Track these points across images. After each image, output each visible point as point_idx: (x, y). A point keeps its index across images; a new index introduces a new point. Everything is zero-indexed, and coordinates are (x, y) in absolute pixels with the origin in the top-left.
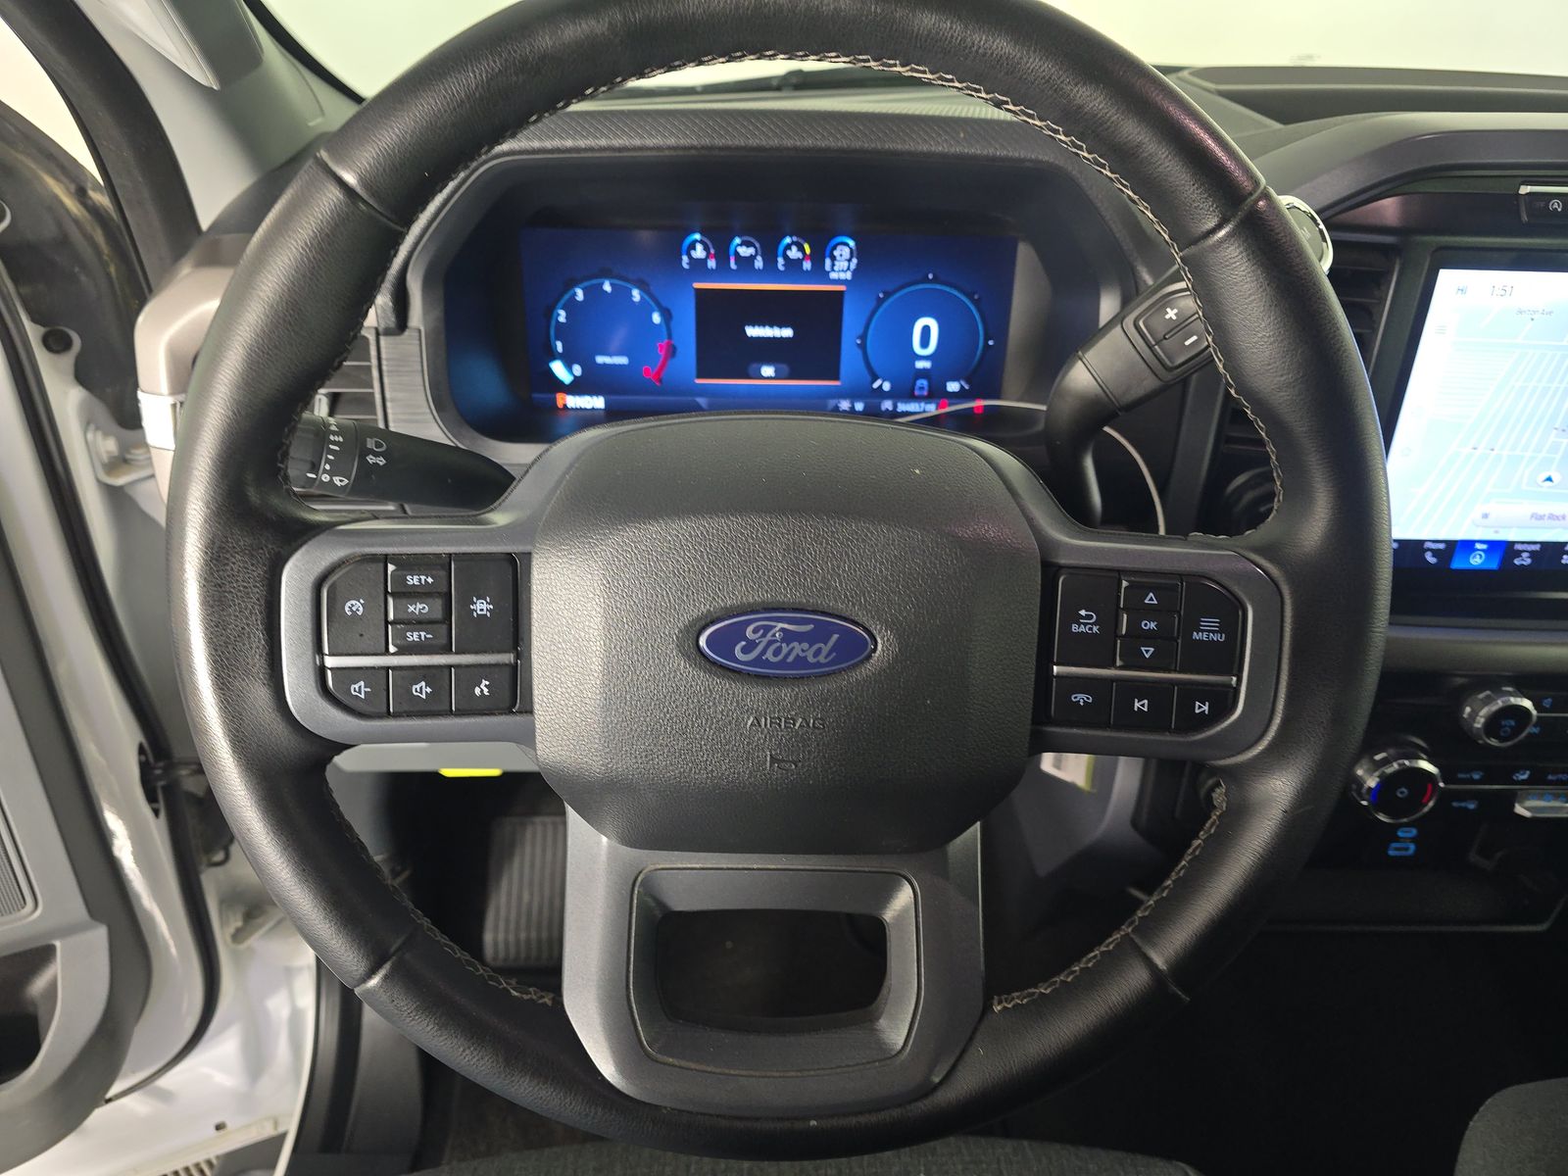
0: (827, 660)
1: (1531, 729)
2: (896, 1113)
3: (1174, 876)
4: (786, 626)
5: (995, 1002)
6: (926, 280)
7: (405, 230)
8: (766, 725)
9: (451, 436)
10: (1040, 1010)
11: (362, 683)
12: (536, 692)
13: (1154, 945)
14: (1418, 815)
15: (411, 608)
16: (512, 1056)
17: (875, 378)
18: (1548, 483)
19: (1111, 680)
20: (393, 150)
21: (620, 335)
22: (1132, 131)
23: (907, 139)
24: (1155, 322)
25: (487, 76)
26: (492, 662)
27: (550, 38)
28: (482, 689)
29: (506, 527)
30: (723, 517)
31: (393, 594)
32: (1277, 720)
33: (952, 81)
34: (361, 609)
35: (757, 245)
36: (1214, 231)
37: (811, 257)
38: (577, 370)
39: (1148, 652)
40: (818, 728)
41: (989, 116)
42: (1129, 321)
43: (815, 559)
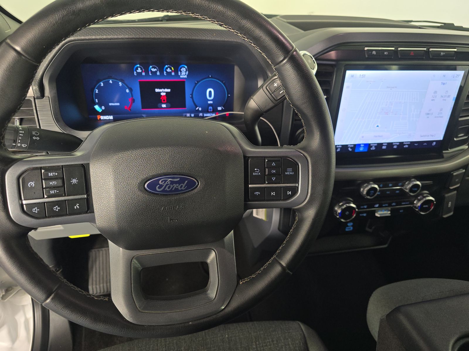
0: (184, 189)
1: (378, 193)
2: (214, 316)
3: (286, 240)
4: (171, 179)
5: (240, 281)
6: (209, 77)
7: (39, 64)
8: (167, 209)
9: (62, 130)
10: (253, 282)
11: (36, 208)
12: (94, 206)
13: (282, 260)
14: (351, 219)
15: (51, 183)
16: (96, 318)
17: (196, 107)
18: (378, 127)
19: (265, 188)
20: (32, 39)
21: (117, 97)
22: (258, 32)
23: (198, 36)
24: (271, 87)
25: (62, 16)
26: (80, 198)
27: (82, 4)
28: (77, 206)
29: (81, 156)
30: (149, 148)
31: (44, 179)
32: (309, 195)
33: (206, 18)
34: (34, 185)
35: (157, 68)
36: (282, 61)
37: (174, 71)
38: (103, 108)
39: (274, 179)
40: (183, 209)
41: (218, 29)
42: (264, 87)
43: (178, 159)
